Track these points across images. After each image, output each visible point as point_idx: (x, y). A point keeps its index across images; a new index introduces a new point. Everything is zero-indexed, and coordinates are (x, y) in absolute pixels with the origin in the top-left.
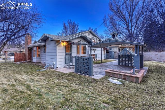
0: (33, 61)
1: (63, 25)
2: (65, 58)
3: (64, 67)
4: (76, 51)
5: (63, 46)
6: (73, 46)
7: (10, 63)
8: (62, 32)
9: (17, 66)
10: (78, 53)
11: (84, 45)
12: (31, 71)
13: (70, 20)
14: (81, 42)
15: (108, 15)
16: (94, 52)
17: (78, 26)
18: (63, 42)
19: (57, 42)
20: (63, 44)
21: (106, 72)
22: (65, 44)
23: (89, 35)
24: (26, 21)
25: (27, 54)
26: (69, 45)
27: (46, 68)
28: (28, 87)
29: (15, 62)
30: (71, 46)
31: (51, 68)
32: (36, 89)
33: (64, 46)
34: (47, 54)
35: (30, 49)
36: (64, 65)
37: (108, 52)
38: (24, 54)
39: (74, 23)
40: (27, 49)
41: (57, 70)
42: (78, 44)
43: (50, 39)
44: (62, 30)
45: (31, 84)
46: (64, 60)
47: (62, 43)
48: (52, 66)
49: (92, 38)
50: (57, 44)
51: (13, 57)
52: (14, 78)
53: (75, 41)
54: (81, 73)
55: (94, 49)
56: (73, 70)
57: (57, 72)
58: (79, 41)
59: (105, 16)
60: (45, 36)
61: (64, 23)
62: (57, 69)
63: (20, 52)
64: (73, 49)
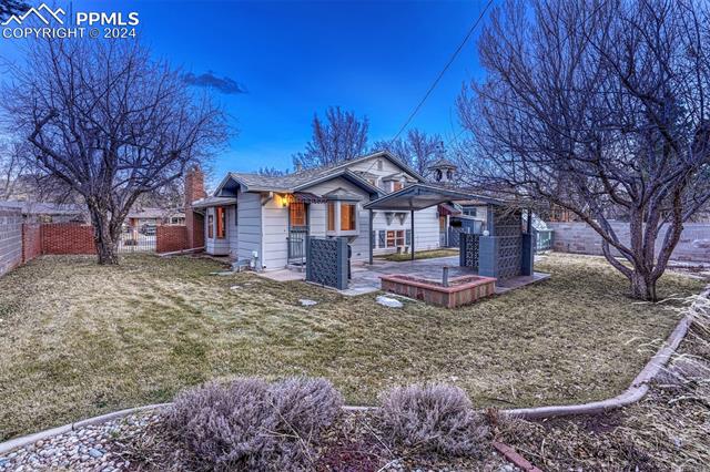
0: (208, 251)
1: (312, 126)
2: (289, 243)
3: (286, 268)
4: (324, 221)
5: (281, 206)
6: (313, 205)
7: (145, 256)
8: (306, 151)
9: (162, 262)
10: (331, 226)
11: (352, 203)
12: (196, 274)
13: (335, 110)
14: (340, 194)
15: (475, 87)
16: (389, 224)
17: (365, 126)
18: (282, 195)
19: (263, 196)
20: (282, 202)
21: (384, 280)
22: (286, 201)
23: (380, 168)
24: (183, 136)
25: (191, 229)
26: (301, 205)
27: (236, 269)
28: (179, 301)
29: (158, 251)
30: (307, 206)
31: (248, 268)
32: (194, 305)
33: (284, 205)
34: (240, 229)
35: (199, 216)
36: (284, 262)
37: (456, 223)
38: (184, 228)
39: (350, 120)
40: (191, 214)
41: (261, 275)
42: (329, 200)
43: (242, 190)
44: (309, 143)
45: (187, 298)
46: (284, 246)
47: (278, 197)
48: (252, 265)
49: (391, 176)
50: (263, 200)
51: (153, 238)
52: (152, 286)
53: (320, 192)
54: (320, 281)
55: (397, 214)
56: (303, 276)
57: (260, 278)
58: (335, 191)
59: (465, 88)
60: (230, 179)
61: (316, 121)
62: (261, 272)
63: (175, 220)
64: (312, 214)
